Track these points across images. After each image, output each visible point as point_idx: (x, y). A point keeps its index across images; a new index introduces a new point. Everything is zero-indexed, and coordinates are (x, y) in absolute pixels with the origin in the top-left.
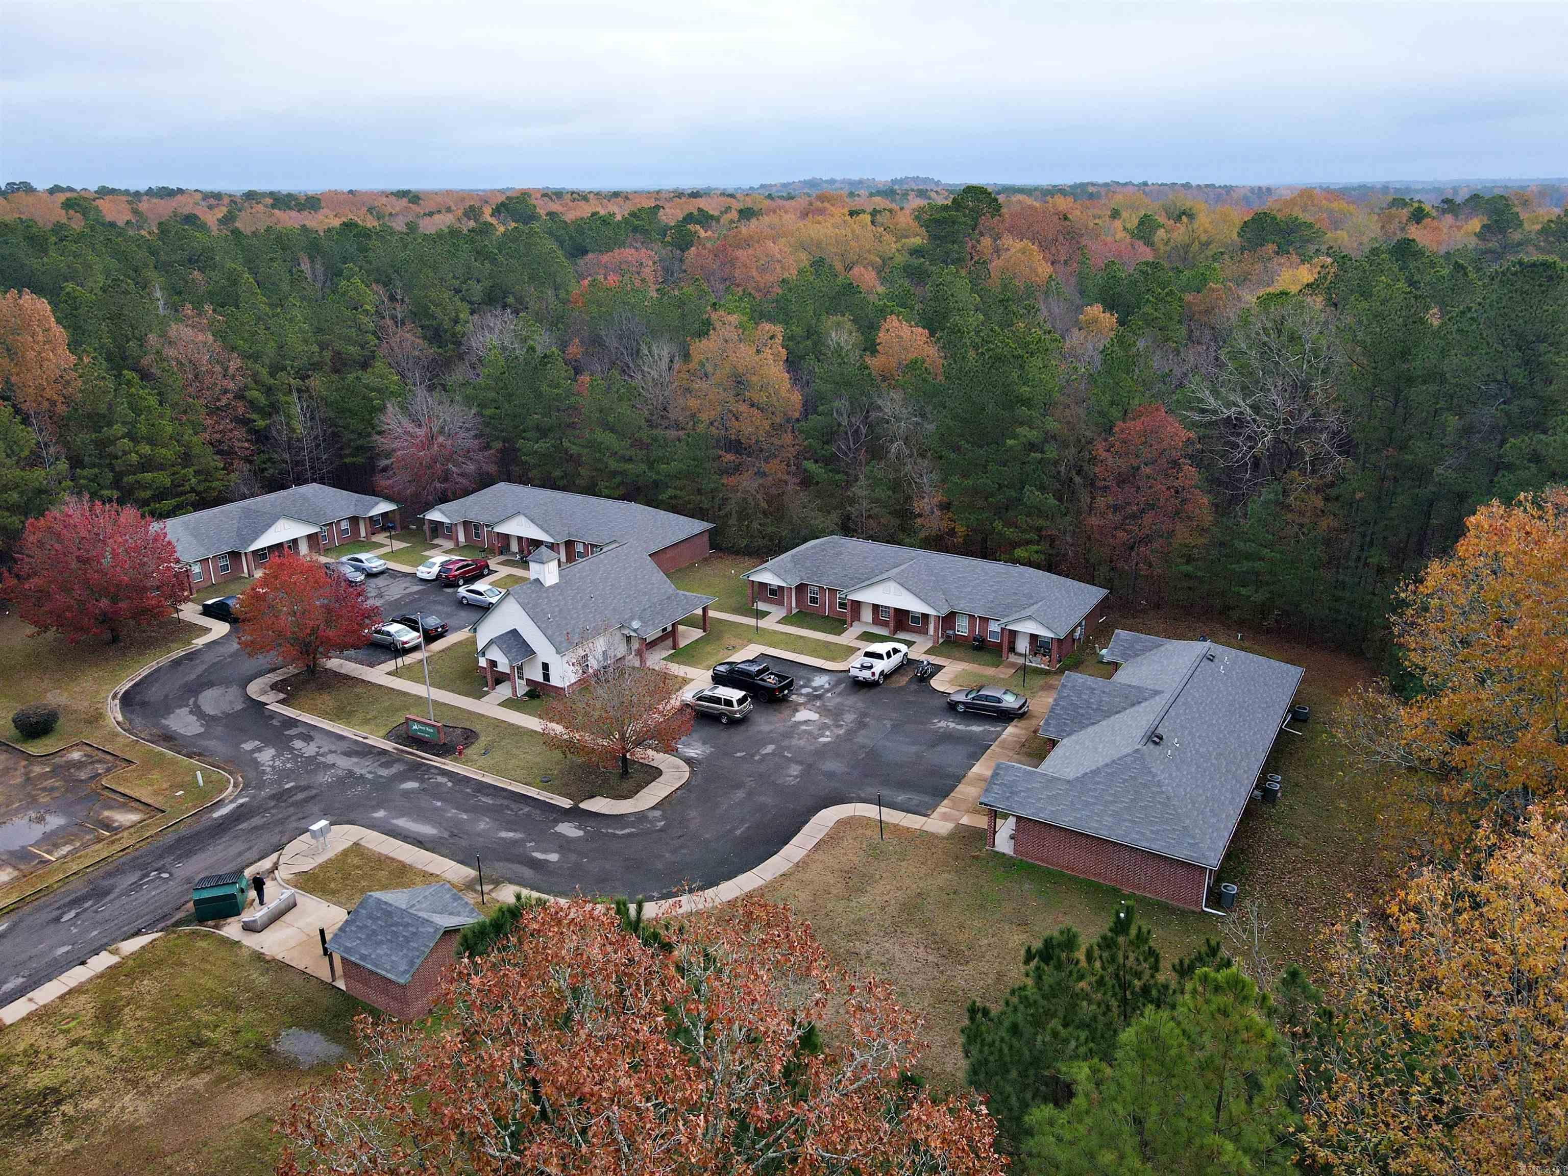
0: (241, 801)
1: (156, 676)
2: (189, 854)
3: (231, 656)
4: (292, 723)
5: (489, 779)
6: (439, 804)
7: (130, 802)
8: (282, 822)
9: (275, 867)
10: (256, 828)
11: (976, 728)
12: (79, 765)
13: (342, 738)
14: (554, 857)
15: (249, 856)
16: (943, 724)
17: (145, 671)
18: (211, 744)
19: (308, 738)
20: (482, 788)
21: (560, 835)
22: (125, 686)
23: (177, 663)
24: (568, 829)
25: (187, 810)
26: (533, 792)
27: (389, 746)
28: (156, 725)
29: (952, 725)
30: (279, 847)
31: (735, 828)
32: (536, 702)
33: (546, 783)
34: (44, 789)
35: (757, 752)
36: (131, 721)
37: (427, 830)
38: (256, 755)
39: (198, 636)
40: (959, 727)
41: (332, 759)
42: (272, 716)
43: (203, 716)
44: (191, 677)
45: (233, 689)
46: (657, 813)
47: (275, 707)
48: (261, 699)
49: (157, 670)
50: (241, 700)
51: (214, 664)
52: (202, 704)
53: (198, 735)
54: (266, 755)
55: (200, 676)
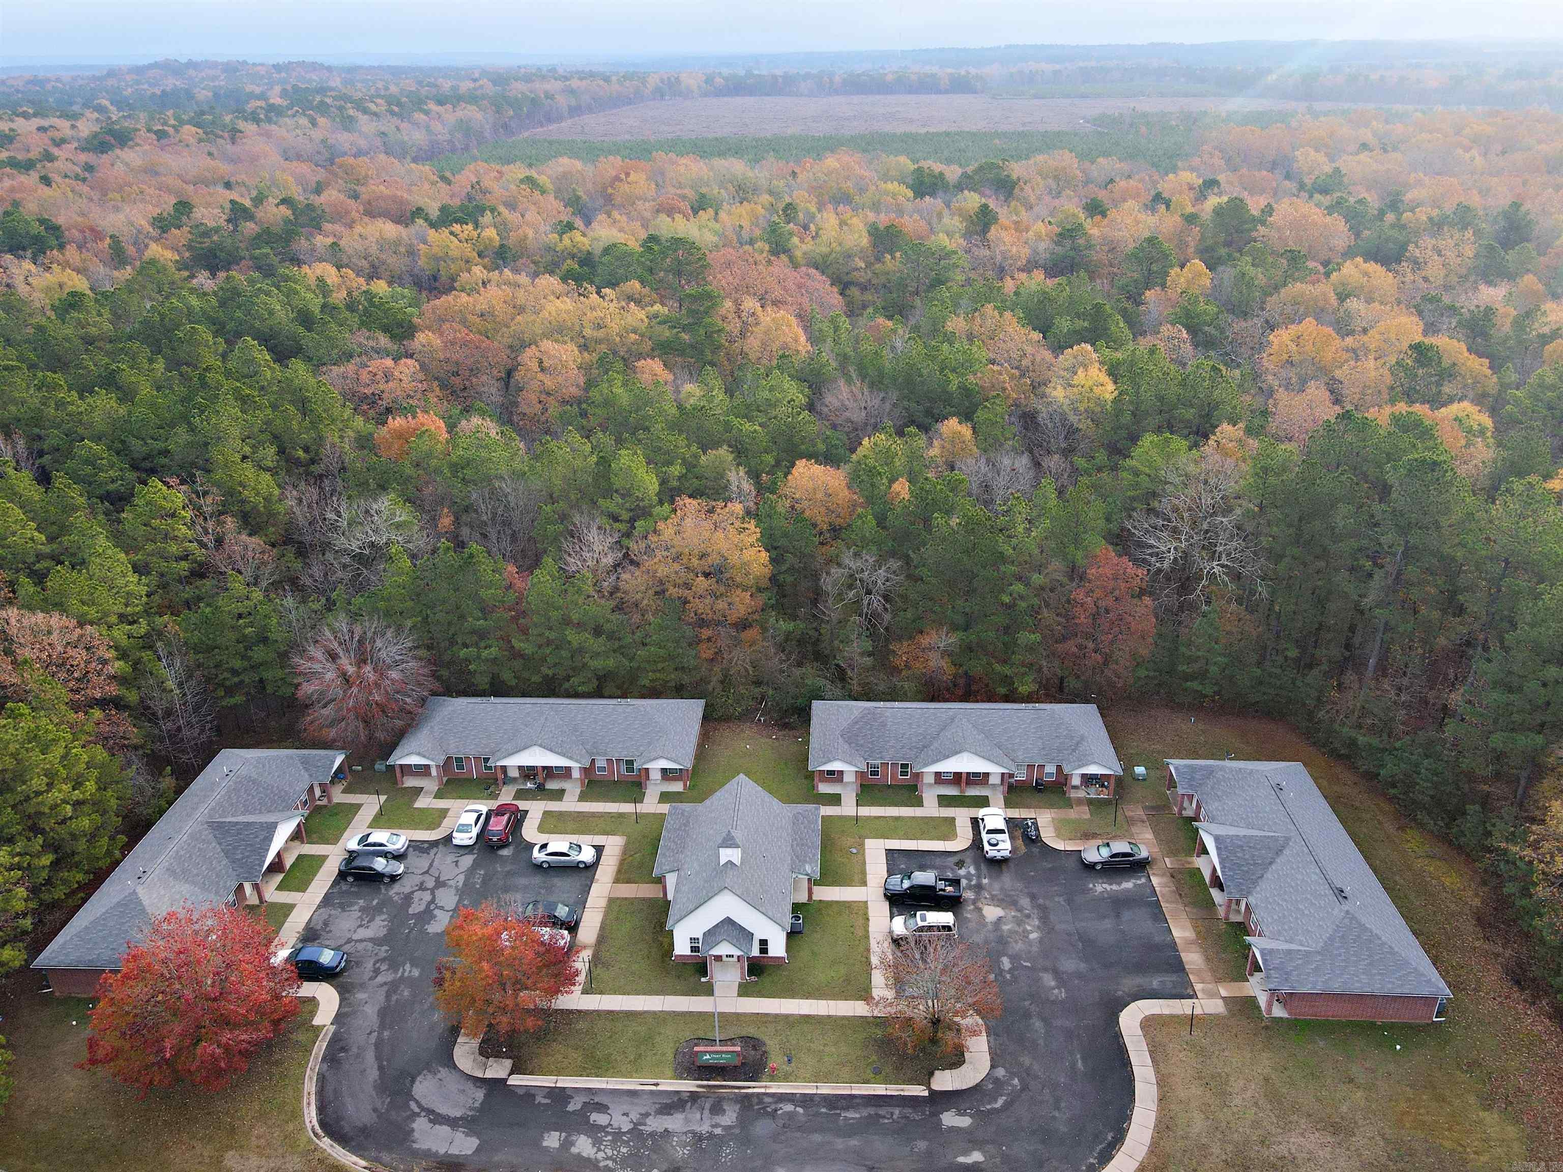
1: (329, 1088)
3: (382, 1026)
4: (560, 1096)
5: (826, 1089)
6: (817, 1137)
11: (1128, 885)
13: (632, 1093)
14: (978, 1156)
16: (1099, 888)
17: (310, 1086)
19: (602, 1108)
20: (833, 1101)
21: (952, 1129)
22: (311, 1115)
23: (332, 1058)
24: (950, 1119)
26: (880, 1089)
27: (689, 1085)
28: (417, 1154)
29: (1108, 887)
31: (1073, 1066)
32: (766, 980)
33: (878, 1075)
35: (1001, 971)
36: (377, 1160)
38: (574, 1150)
39: (313, 1013)
40: (1115, 887)
41: (656, 1124)
42: (529, 1094)
43: (453, 1123)
44: (373, 1074)
45: (444, 1072)
46: (1000, 1072)
47: (516, 1080)
48: (489, 1074)
49: (322, 1079)
50: (470, 1085)
51: (378, 1045)
52: (432, 1106)
53: (478, 1150)
54: (583, 1146)
55: (381, 1068)
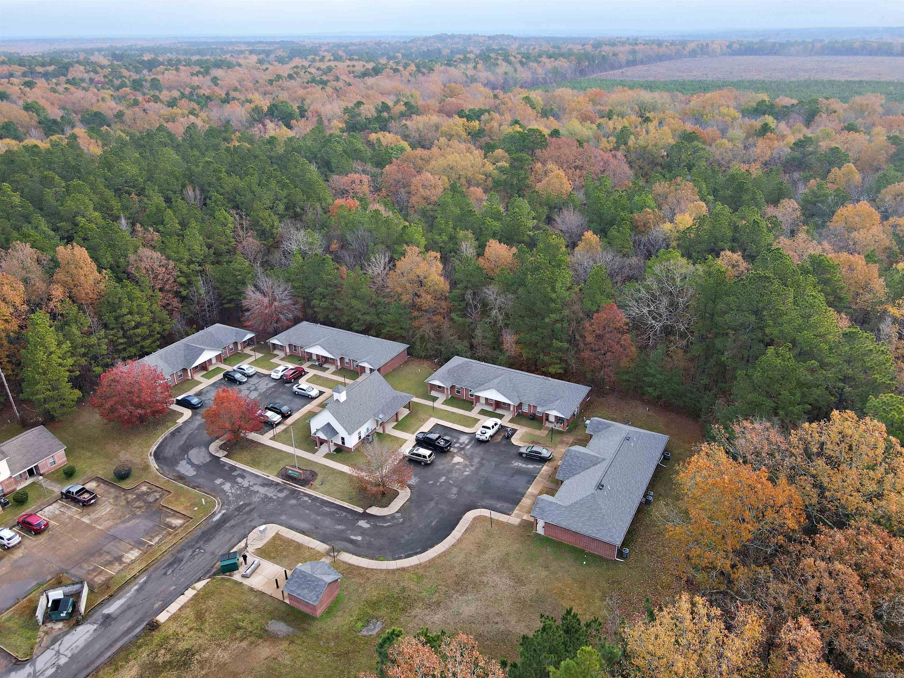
0: (223, 512)
1: (166, 442)
2: (208, 540)
3: (196, 429)
4: (233, 468)
5: (326, 498)
6: (307, 512)
7: (176, 514)
8: (243, 522)
9: (246, 546)
10: (233, 526)
11: (531, 466)
12: (147, 494)
13: (257, 476)
14: (359, 538)
15: (235, 540)
16: (516, 464)
17: (160, 440)
18: (201, 481)
19: (243, 477)
20: (324, 503)
21: (360, 527)
22: (154, 448)
23: (173, 434)
24: (363, 524)
25: (202, 518)
26: (346, 505)
27: (279, 480)
28: (174, 470)
29: (520, 464)
30: (245, 536)
31: (431, 522)
32: (340, 455)
33: (351, 500)
34: (137, 508)
35: (438, 481)
36: (162, 468)
37: (304, 525)
38: (223, 487)
39: (179, 418)
40: (524, 466)
41: (256, 488)
42: (225, 464)
43: (193, 465)
44: (182, 442)
45: (203, 449)
46: (399, 515)
47: (224, 459)
48: (217, 455)
49: (166, 439)
50: (208, 456)
51: (190, 434)
52: (191, 458)
53: (194, 476)
54: (227, 487)
55: (185, 442)
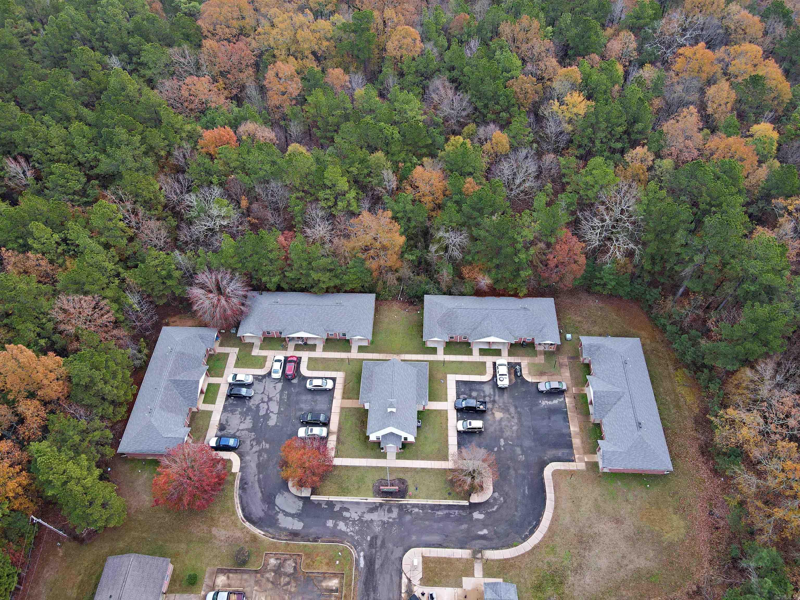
0: (362, 554)
1: (244, 502)
2: (375, 589)
3: (259, 473)
4: (331, 504)
5: (430, 502)
6: (427, 522)
7: (325, 576)
8: (387, 558)
9: (409, 580)
10: (382, 565)
11: (556, 402)
12: (280, 566)
13: (358, 503)
14: (485, 532)
15: (396, 579)
16: (544, 403)
18: (313, 530)
19: (347, 510)
20: (433, 507)
21: (477, 520)
22: (240, 513)
24: (477, 515)
25: (351, 569)
26: (451, 502)
27: (378, 500)
28: (281, 529)
29: (547, 402)
30: (400, 572)
31: (524, 491)
32: (407, 451)
33: (450, 495)
34: (285, 585)
35: (500, 446)
36: (267, 531)
37: (436, 538)
38: (339, 528)
39: (231, 467)
40: (550, 403)
41: (368, 517)
42: (319, 504)
43: (292, 516)
44: (260, 495)
45: (286, 494)
46: (496, 494)
47: (313, 498)
48: (303, 495)
49: (241, 497)
50: (296, 500)
51: (259, 481)
52: (284, 509)
53: (304, 527)
54: (342, 526)
55: (262, 492)
